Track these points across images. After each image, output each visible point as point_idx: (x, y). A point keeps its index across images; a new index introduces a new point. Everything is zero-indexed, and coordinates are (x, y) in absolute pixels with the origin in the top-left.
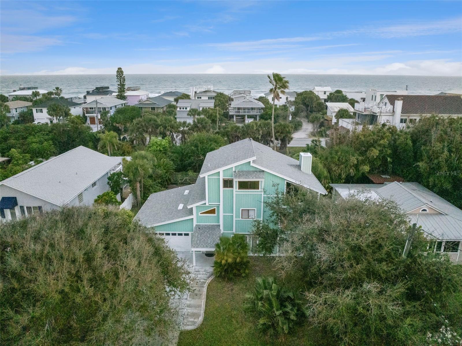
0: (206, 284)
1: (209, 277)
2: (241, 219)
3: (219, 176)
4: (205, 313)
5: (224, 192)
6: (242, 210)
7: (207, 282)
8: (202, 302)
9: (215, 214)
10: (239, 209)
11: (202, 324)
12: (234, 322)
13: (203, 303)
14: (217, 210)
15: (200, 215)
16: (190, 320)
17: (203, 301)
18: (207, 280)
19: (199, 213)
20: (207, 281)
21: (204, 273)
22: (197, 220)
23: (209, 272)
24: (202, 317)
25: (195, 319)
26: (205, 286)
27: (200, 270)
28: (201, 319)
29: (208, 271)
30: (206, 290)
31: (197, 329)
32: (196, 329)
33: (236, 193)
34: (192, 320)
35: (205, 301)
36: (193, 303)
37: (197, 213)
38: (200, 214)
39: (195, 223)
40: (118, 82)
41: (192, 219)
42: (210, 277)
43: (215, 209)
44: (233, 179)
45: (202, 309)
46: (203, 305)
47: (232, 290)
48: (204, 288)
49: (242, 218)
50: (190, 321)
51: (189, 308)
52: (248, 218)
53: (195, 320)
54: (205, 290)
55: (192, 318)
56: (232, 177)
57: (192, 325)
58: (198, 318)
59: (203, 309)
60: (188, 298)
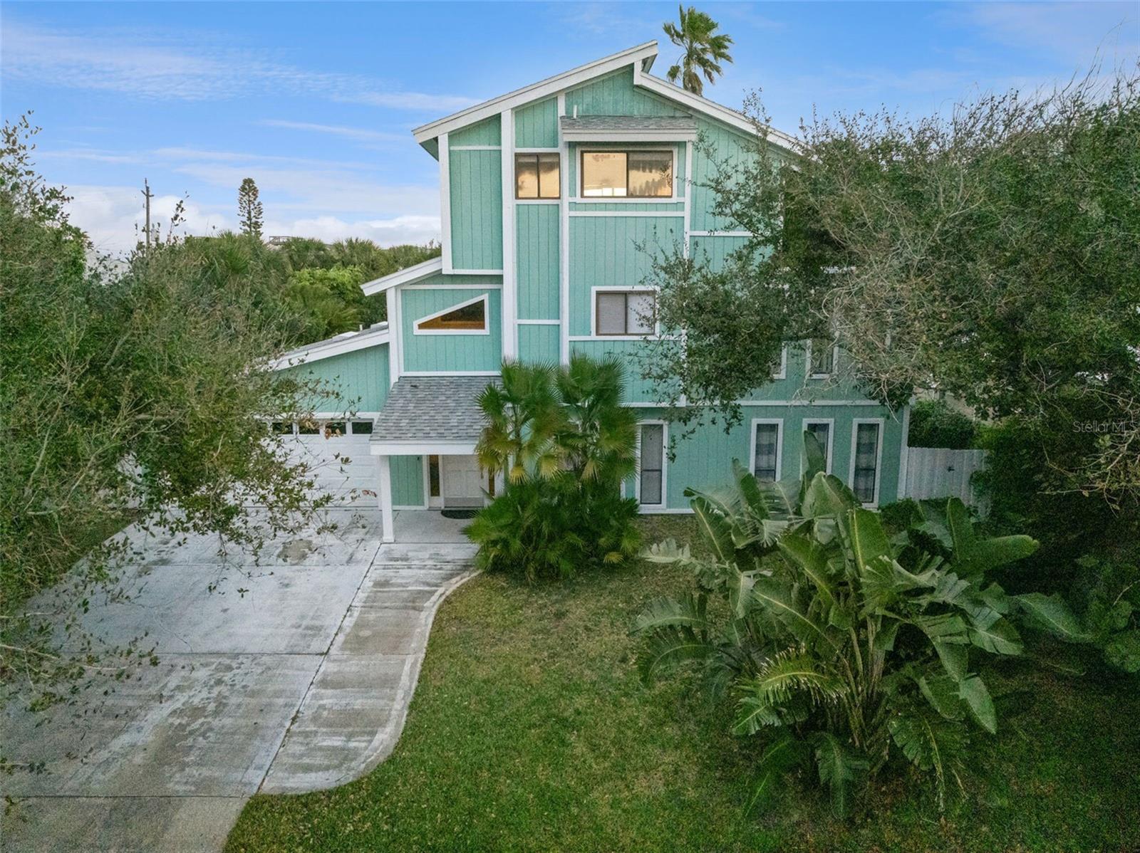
0: (434, 598)
1: (449, 577)
2: (594, 337)
3: (500, 144)
4: (413, 706)
5: (518, 214)
6: (599, 294)
7: (437, 594)
8: (403, 662)
9: (483, 327)
10: (587, 294)
11: (391, 760)
12: (580, 748)
13: (407, 668)
14: (491, 313)
15: (417, 332)
16: (325, 744)
17: (410, 660)
18: (437, 585)
19: (416, 323)
20: (441, 590)
21: (431, 563)
22: (406, 354)
23: (453, 561)
24: (398, 724)
25: (350, 737)
26: (427, 604)
27: (410, 554)
28: (386, 738)
29: (449, 558)
30: (431, 620)
31: (356, 785)
32: (351, 784)
33: (573, 214)
34: (337, 742)
35: (420, 661)
36: (354, 669)
37: (404, 318)
38: (422, 326)
39: (397, 369)
40: (243, 215)
41: (386, 345)
42: (458, 574)
43: (483, 301)
44: (558, 154)
45: (400, 694)
46: (405, 680)
47: (560, 615)
48: (423, 615)
49: (598, 334)
50: (321, 749)
51: (329, 692)
52: (626, 333)
53: (352, 744)
54: (425, 620)
55: (340, 735)
56: (556, 146)
57: (327, 768)
58: (373, 734)
59: (406, 693)
60: (333, 651)
